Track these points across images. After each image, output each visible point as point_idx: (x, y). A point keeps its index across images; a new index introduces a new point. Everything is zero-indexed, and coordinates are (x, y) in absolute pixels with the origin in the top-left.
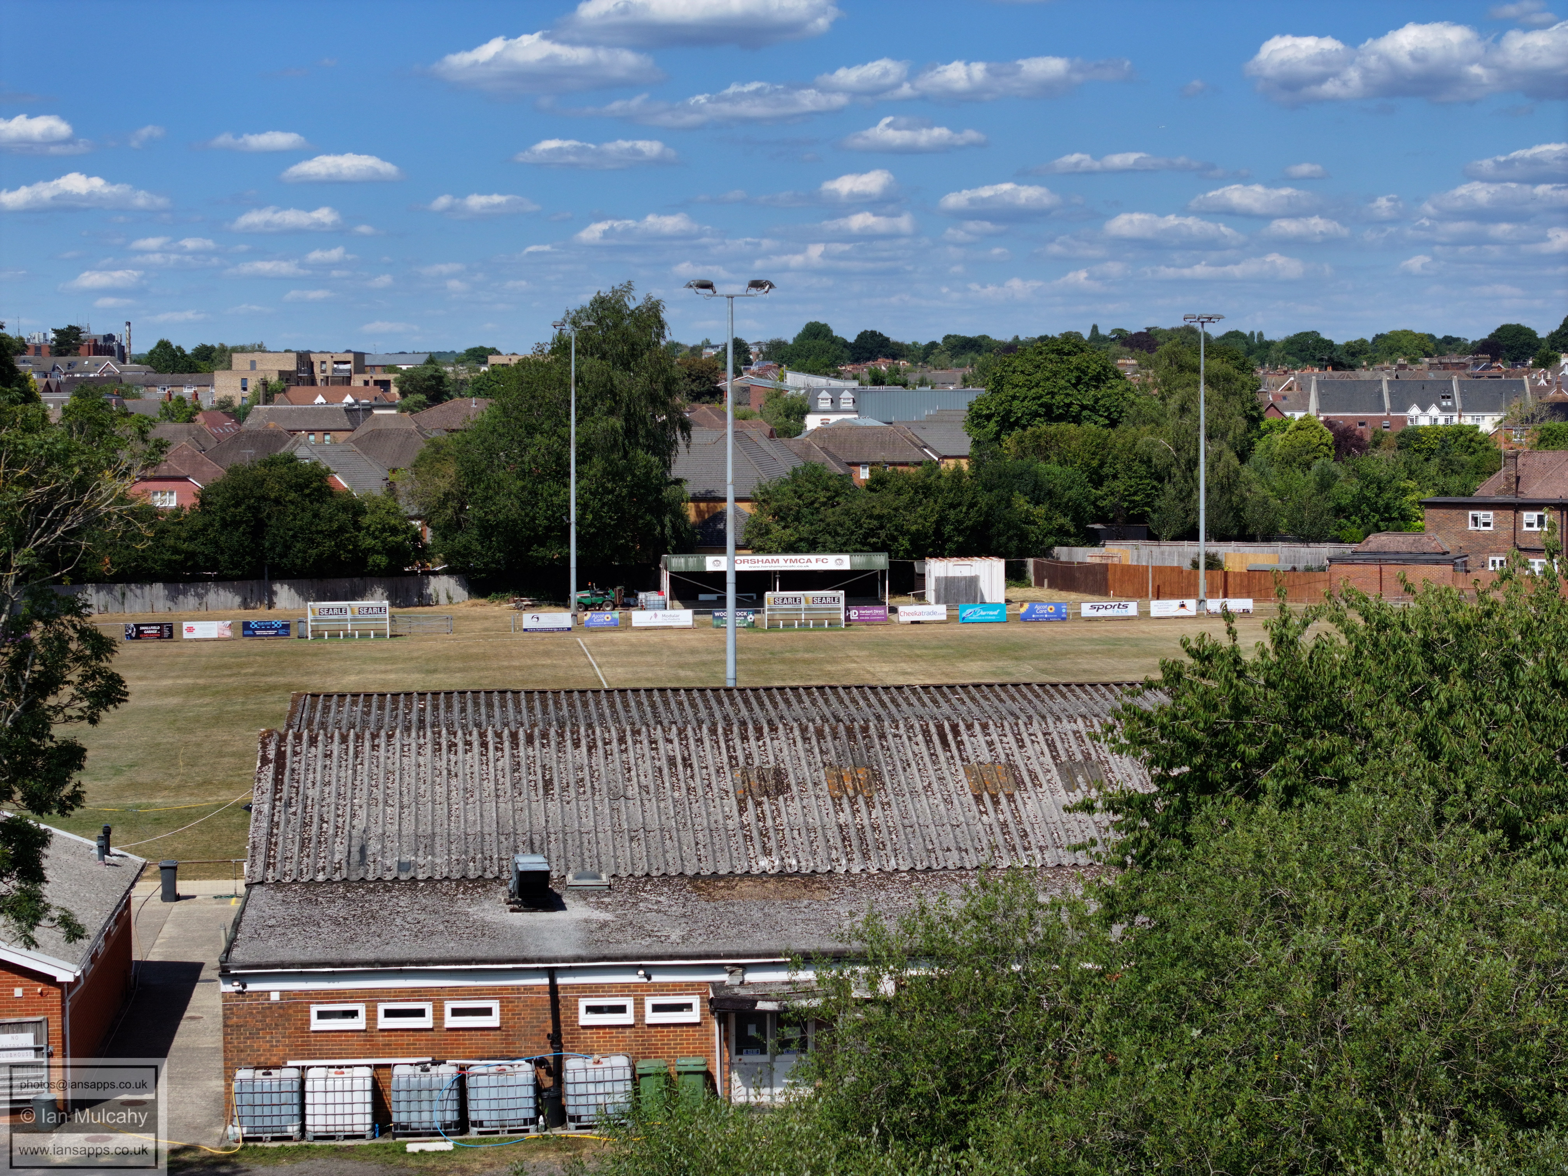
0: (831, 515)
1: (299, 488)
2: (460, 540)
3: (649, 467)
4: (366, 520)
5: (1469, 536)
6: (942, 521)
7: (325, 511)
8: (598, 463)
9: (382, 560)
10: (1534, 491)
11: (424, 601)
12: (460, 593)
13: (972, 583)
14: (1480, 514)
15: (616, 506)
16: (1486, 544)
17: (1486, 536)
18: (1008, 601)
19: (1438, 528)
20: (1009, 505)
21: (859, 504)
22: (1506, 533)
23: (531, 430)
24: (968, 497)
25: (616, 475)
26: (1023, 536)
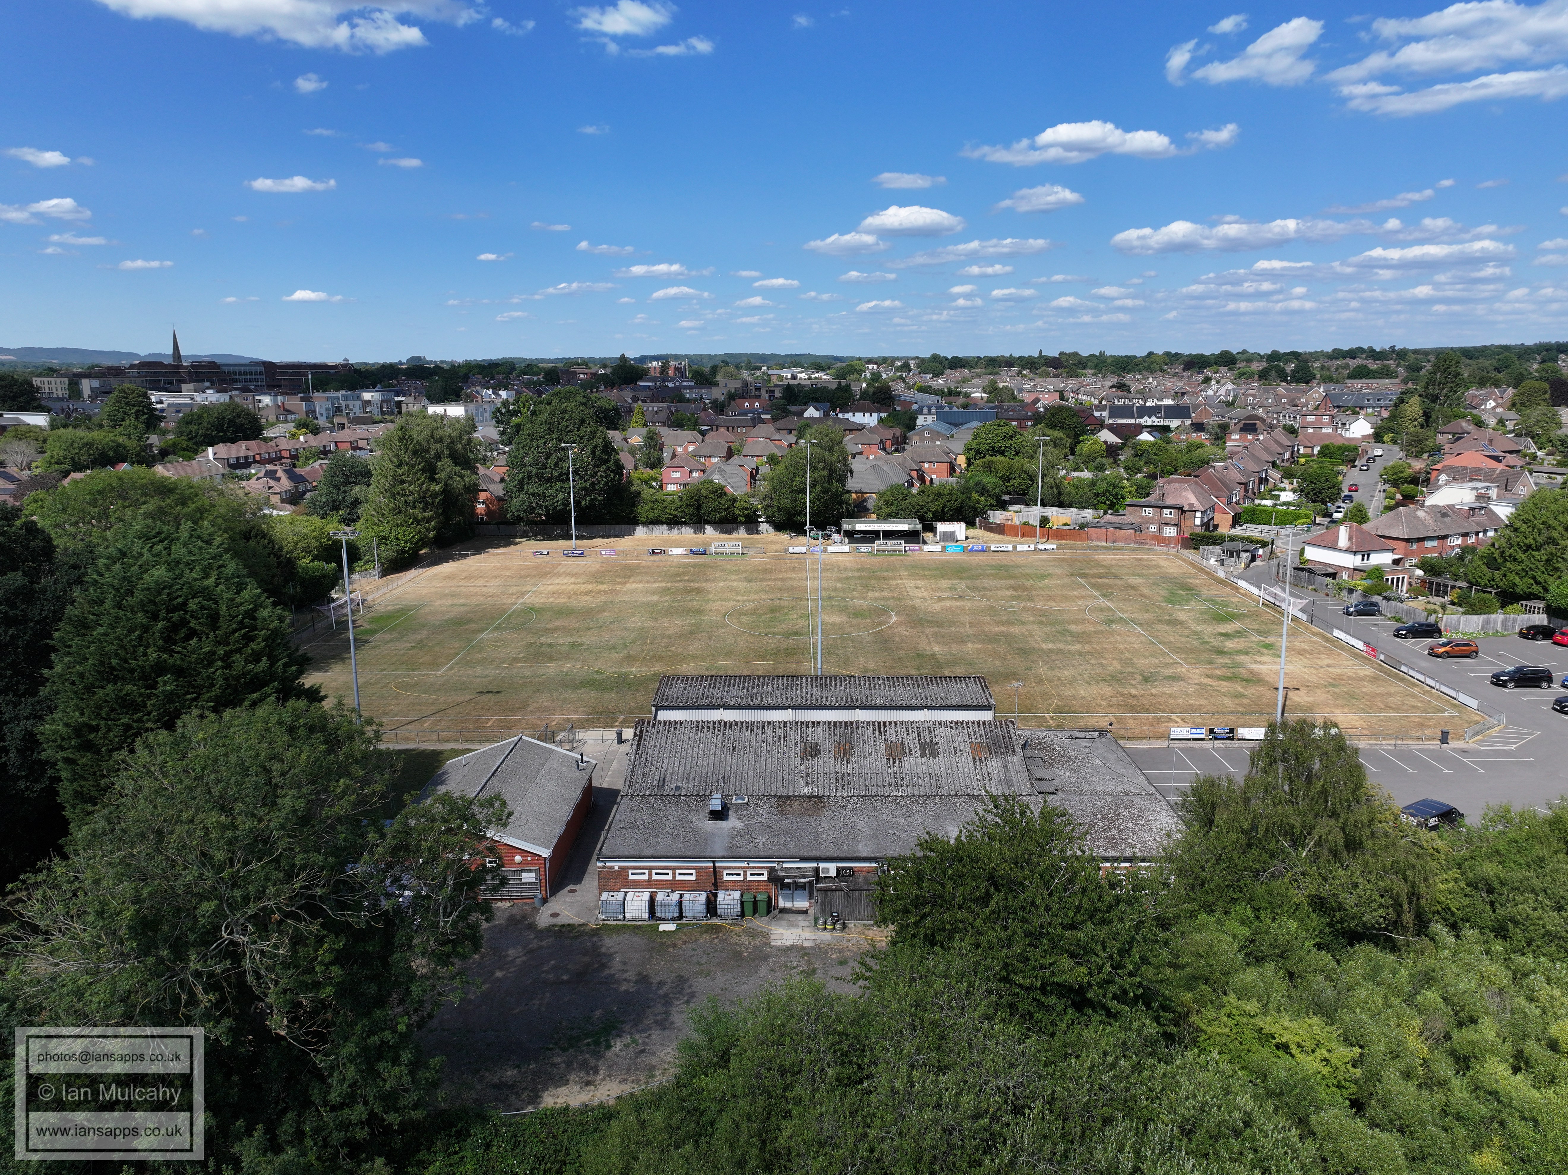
0: (904, 504)
1: (714, 493)
2: (771, 512)
3: (837, 488)
4: (737, 505)
5: (1143, 517)
6: (944, 506)
7: (723, 501)
8: (818, 488)
9: (743, 519)
10: (1169, 501)
11: (758, 532)
12: (771, 530)
13: (953, 533)
14: (1147, 509)
15: (825, 503)
16: (1149, 521)
17: (1149, 518)
18: (967, 538)
19: (1131, 514)
20: (970, 498)
21: (914, 500)
22: (1157, 518)
23: (795, 476)
24: (954, 498)
25: (825, 491)
26: (975, 509)
